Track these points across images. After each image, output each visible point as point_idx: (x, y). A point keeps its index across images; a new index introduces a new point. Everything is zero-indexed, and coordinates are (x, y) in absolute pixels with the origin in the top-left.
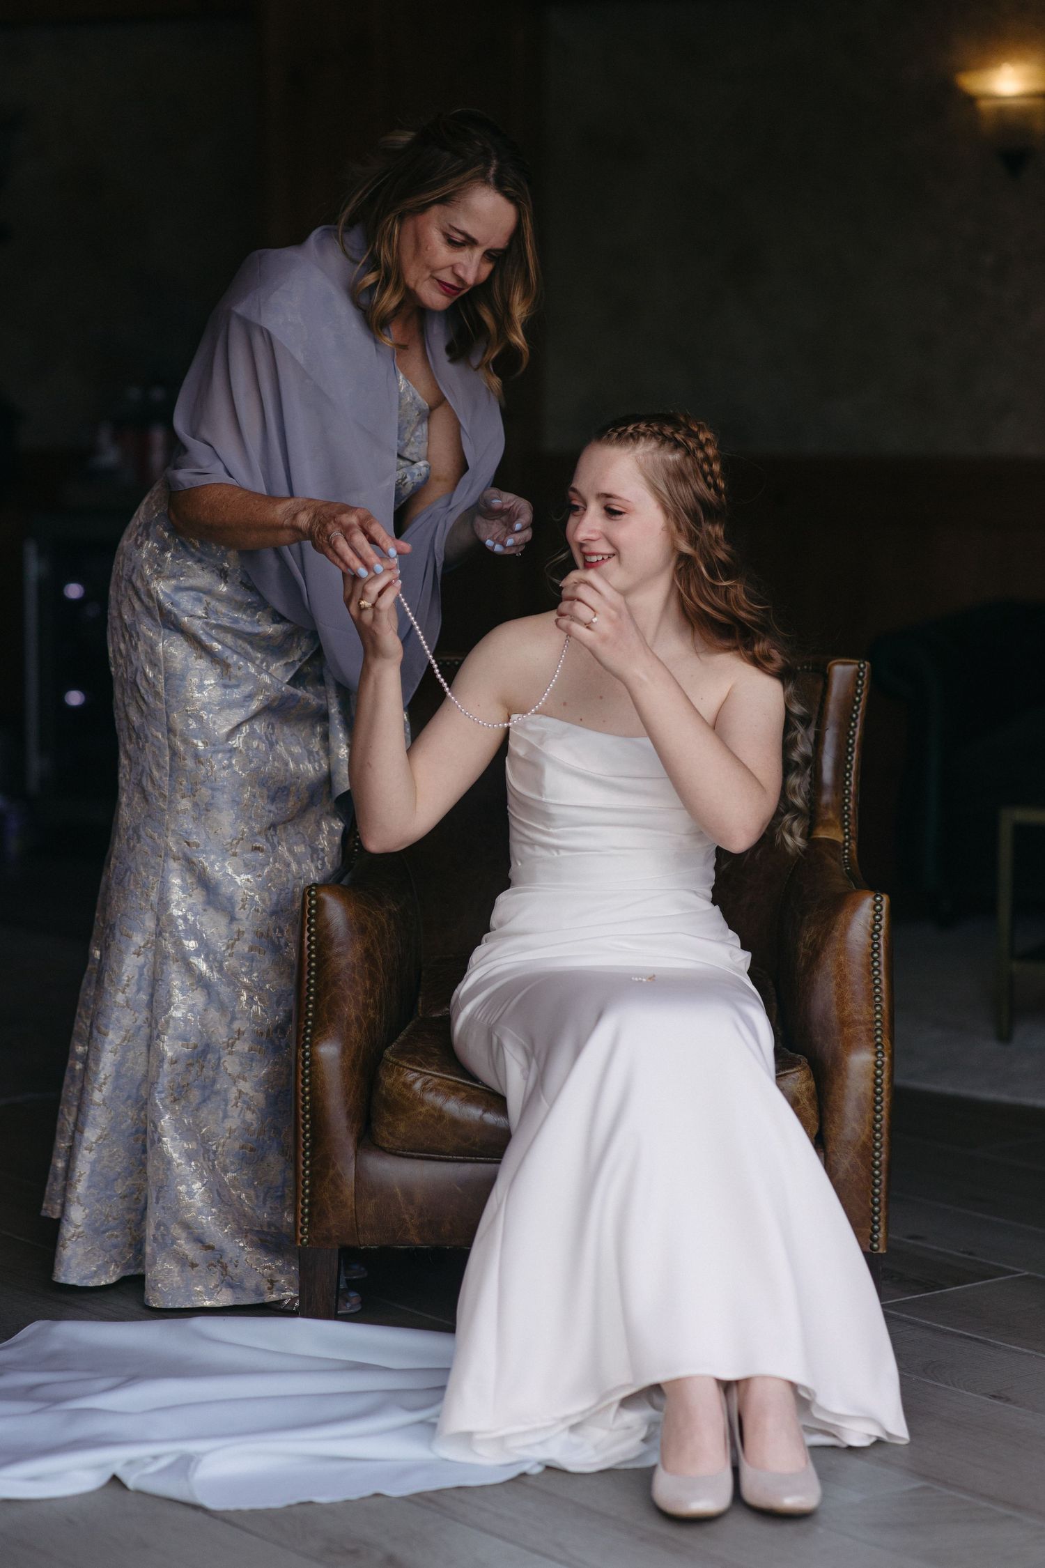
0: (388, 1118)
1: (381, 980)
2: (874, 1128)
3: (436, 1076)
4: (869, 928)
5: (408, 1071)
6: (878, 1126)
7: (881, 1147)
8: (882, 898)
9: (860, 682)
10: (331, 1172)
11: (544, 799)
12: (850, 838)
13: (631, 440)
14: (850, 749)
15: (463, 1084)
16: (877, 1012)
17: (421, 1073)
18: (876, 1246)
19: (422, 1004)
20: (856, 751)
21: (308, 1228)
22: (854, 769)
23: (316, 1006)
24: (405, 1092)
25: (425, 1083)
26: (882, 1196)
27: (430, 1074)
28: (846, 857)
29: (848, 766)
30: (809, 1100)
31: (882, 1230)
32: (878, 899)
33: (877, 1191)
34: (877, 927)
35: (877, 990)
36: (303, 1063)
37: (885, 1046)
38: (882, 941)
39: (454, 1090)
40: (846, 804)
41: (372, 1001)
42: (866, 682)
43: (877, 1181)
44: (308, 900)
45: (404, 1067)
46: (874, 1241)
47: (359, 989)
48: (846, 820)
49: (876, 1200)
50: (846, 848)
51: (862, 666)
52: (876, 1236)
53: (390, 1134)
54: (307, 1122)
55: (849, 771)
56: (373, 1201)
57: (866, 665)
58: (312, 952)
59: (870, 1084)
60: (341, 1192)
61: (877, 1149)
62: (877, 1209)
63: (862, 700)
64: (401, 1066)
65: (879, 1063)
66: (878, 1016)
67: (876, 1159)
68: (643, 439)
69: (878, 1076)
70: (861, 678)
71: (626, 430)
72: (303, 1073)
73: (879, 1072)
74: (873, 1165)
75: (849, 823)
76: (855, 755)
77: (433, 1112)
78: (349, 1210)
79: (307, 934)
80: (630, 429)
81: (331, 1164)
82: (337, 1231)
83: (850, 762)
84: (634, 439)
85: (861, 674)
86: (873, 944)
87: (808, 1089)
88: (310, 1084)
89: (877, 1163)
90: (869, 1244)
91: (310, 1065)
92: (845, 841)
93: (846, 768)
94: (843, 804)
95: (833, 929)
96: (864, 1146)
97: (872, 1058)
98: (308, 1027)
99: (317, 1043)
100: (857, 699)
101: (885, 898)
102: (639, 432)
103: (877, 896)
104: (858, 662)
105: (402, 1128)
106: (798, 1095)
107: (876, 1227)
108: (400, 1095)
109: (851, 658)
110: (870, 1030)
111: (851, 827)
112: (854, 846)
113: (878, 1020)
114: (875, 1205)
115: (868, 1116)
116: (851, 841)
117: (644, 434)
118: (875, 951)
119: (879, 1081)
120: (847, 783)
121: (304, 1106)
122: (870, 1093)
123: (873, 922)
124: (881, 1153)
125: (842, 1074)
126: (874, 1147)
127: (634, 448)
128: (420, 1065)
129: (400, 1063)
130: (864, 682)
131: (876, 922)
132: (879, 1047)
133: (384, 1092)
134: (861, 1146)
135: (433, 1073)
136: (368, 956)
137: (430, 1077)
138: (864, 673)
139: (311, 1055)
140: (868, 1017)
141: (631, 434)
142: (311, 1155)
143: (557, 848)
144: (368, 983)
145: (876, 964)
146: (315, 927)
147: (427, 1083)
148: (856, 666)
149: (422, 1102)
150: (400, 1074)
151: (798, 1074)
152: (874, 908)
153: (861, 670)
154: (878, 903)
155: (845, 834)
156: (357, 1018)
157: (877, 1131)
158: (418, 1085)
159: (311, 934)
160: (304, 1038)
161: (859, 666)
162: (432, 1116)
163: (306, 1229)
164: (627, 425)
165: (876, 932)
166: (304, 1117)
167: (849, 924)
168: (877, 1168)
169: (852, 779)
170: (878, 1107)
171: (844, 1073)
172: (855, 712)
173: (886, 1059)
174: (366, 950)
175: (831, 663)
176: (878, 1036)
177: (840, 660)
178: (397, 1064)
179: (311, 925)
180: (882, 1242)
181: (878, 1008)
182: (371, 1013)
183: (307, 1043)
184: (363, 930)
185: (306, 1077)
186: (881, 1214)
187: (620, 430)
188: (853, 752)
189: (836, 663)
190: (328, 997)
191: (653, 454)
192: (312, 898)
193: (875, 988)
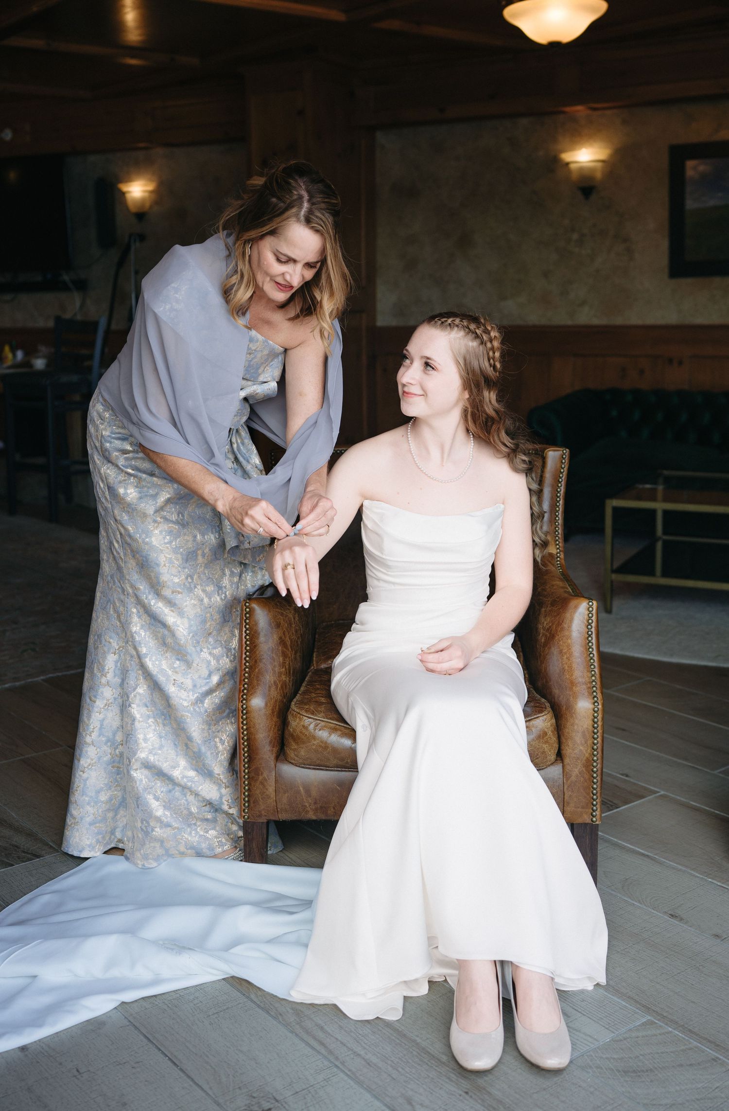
0: (294, 746)
1: (290, 655)
2: (593, 749)
3: (323, 721)
4: (585, 622)
5: (306, 718)
6: (595, 747)
7: (598, 760)
8: (593, 603)
9: (563, 461)
10: (261, 778)
11: (384, 557)
12: (560, 551)
13: (449, 328)
14: (558, 499)
15: (340, 725)
16: (593, 676)
17: (314, 719)
18: (594, 819)
19: (316, 658)
20: (561, 500)
21: (248, 810)
22: (561, 510)
23: (250, 676)
24: (304, 731)
25: (316, 725)
26: (598, 789)
27: (319, 720)
28: (558, 563)
29: (557, 509)
30: (552, 732)
31: (599, 810)
32: (591, 604)
33: (595, 786)
34: (590, 621)
35: (592, 661)
36: (242, 712)
37: (599, 698)
38: (593, 630)
39: (334, 730)
40: (557, 531)
41: (284, 669)
42: (567, 461)
43: (595, 780)
44: (244, 609)
45: (303, 715)
46: (593, 816)
47: (276, 663)
48: (557, 540)
49: (595, 791)
50: (558, 557)
51: (565, 451)
52: (594, 814)
53: (295, 755)
54: (245, 747)
55: (557, 511)
56: (287, 795)
57: (567, 451)
58: (247, 640)
59: (591, 722)
60: (267, 789)
61: (595, 761)
62: (595, 797)
63: (565, 471)
64: (301, 715)
65: (596, 709)
66: (593, 678)
67: (594, 767)
68: (456, 328)
69: (595, 717)
70: (564, 459)
71: (446, 321)
72: (242, 718)
73: (596, 715)
74: (593, 771)
75: (559, 542)
76: (561, 502)
77: (321, 744)
78: (272, 800)
79: (244, 629)
80: (450, 321)
81: (260, 773)
82: (265, 812)
83: (558, 507)
84: (451, 328)
85: (564, 456)
86: (588, 632)
87: (551, 725)
88: (246, 724)
89: (595, 769)
90: (591, 818)
91: (246, 713)
92: (557, 553)
93: (556, 510)
94: (555, 531)
95: (562, 622)
96: (587, 760)
97: (592, 706)
98: (245, 689)
99: (250, 700)
100: (562, 470)
101: (595, 603)
102: (454, 324)
103: (590, 602)
104: (562, 449)
105: (303, 753)
106: (546, 730)
107: (595, 808)
108: (301, 732)
109: (558, 447)
110: (589, 688)
111: (560, 544)
112: (562, 556)
113: (594, 681)
114: (594, 794)
115: (590, 742)
116: (561, 553)
117: (457, 326)
118: (590, 636)
119: (596, 720)
120: (557, 518)
121: (243, 737)
122: (591, 728)
123: (588, 618)
124: (597, 763)
125: (573, 716)
126: (593, 760)
127: (450, 333)
128: (313, 714)
129: (301, 713)
130: (566, 461)
131: (590, 618)
132: (595, 699)
133: (291, 730)
134: (585, 760)
135: (321, 719)
136: (282, 642)
137: (319, 721)
138: (566, 455)
139: (246, 707)
140: (587, 679)
141: (450, 324)
142: (248, 767)
143: (394, 583)
144: (281, 659)
145: (590, 644)
146: (249, 625)
147: (317, 725)
148: (562, 452)
149: (314, 738)
150: (300, 719)
151: (545, 716)
152: (588, 609)
153: (564, 454)
154: (591, 606)
155: (558, 549)
156: (275, 682)
157: (595, 750)
158: (312, 727)
159: (247, 629)
160: (242, 696)
161: (563, 452)
162: (320, 746)
163: (246, 810)
164: (448, 317)
165: (590, 624)
166: (243, 744)
167: (573, 620)
168: (595, 772)
169: (560, 516)
170: (595, 736)
171: (574, 716)
172: (561, 478)
173: (600, 707)
174: (281, 638)
175: (546, 451)
176: (594, 691)
177: (552, 449)
178: (299, 713)
179: (247, 624)
180: (598, 817)
181: (593, 673)
182: (283, 677)
183: (244, 699)
184: (278, 625)
185: (244, 720)
186: (598, 800)
187: (443, 320)
188: (560, 501)
189: (550, 451)
190: (257, 670)
191: (460, 339)
192: (247, 607)
193: (590, 660)
